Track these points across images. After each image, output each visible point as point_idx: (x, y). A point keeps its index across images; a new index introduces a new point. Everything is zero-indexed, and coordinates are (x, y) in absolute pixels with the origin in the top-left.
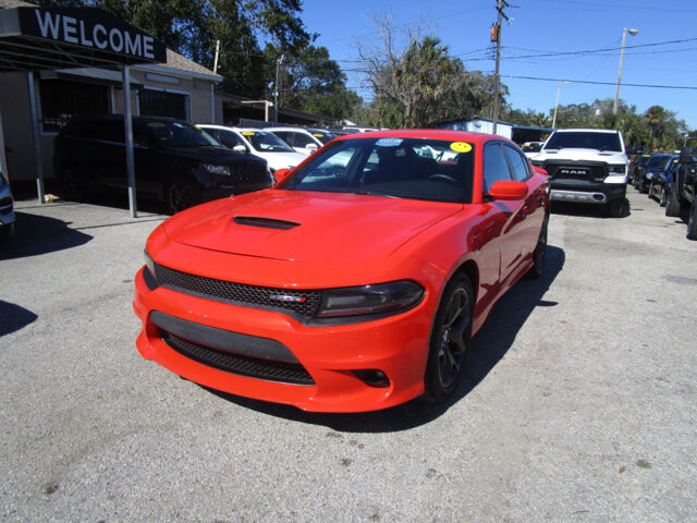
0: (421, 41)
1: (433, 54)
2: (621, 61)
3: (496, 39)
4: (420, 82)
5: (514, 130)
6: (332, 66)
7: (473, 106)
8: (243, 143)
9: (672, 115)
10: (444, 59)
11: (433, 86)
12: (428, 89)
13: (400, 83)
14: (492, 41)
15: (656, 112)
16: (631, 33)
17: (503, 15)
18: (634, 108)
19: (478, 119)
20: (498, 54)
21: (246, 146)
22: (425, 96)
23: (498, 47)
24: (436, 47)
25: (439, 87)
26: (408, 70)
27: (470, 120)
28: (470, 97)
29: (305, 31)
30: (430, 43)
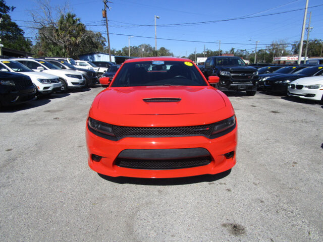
0: (66, 14)
1: (74, 22)
2: (155, 29)
3: (105, 16)
4: (68, 35)
5: (115, 58)
6: (14, 25)
7: (94, 47)
8: (5, 68)
9: (168, 51)
10: (79, 24)
11: (76, 37)
12: (73, 39)
13: (58, 35)
14: (104, 17)
15: (163, 49)
16: (157, 18)
17: (107, 6)
18: (154, 48)
19: (99, 53)
20: (107, 23)
21: (7, 69)
22: (72, 42)
23: (106, 20)
24: (75, 18)
25: (78, 38)
26: (61, 29)
27: (95, 54)
28: (92, 43)
29: (6, 5)
30: (70, 16)
